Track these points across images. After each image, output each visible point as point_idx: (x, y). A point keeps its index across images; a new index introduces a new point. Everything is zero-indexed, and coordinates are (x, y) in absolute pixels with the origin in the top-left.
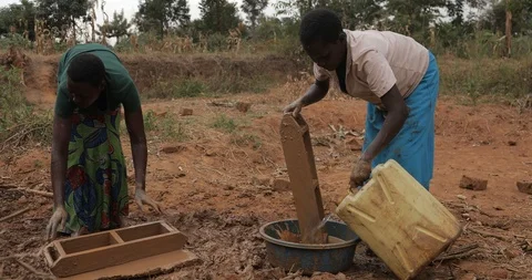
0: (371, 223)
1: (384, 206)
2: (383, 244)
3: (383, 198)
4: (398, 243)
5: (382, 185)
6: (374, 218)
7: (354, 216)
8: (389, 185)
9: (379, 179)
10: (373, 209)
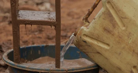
0: (106, 50)
1: (116, 32)
2: (120, 69)
3: (114, 25)
4: (135, 67)
5: (112, 12)
6: (108, 45)
7: (90, 45)
8: (118, 11)
9: (108, 6)
10: (105, 36)
